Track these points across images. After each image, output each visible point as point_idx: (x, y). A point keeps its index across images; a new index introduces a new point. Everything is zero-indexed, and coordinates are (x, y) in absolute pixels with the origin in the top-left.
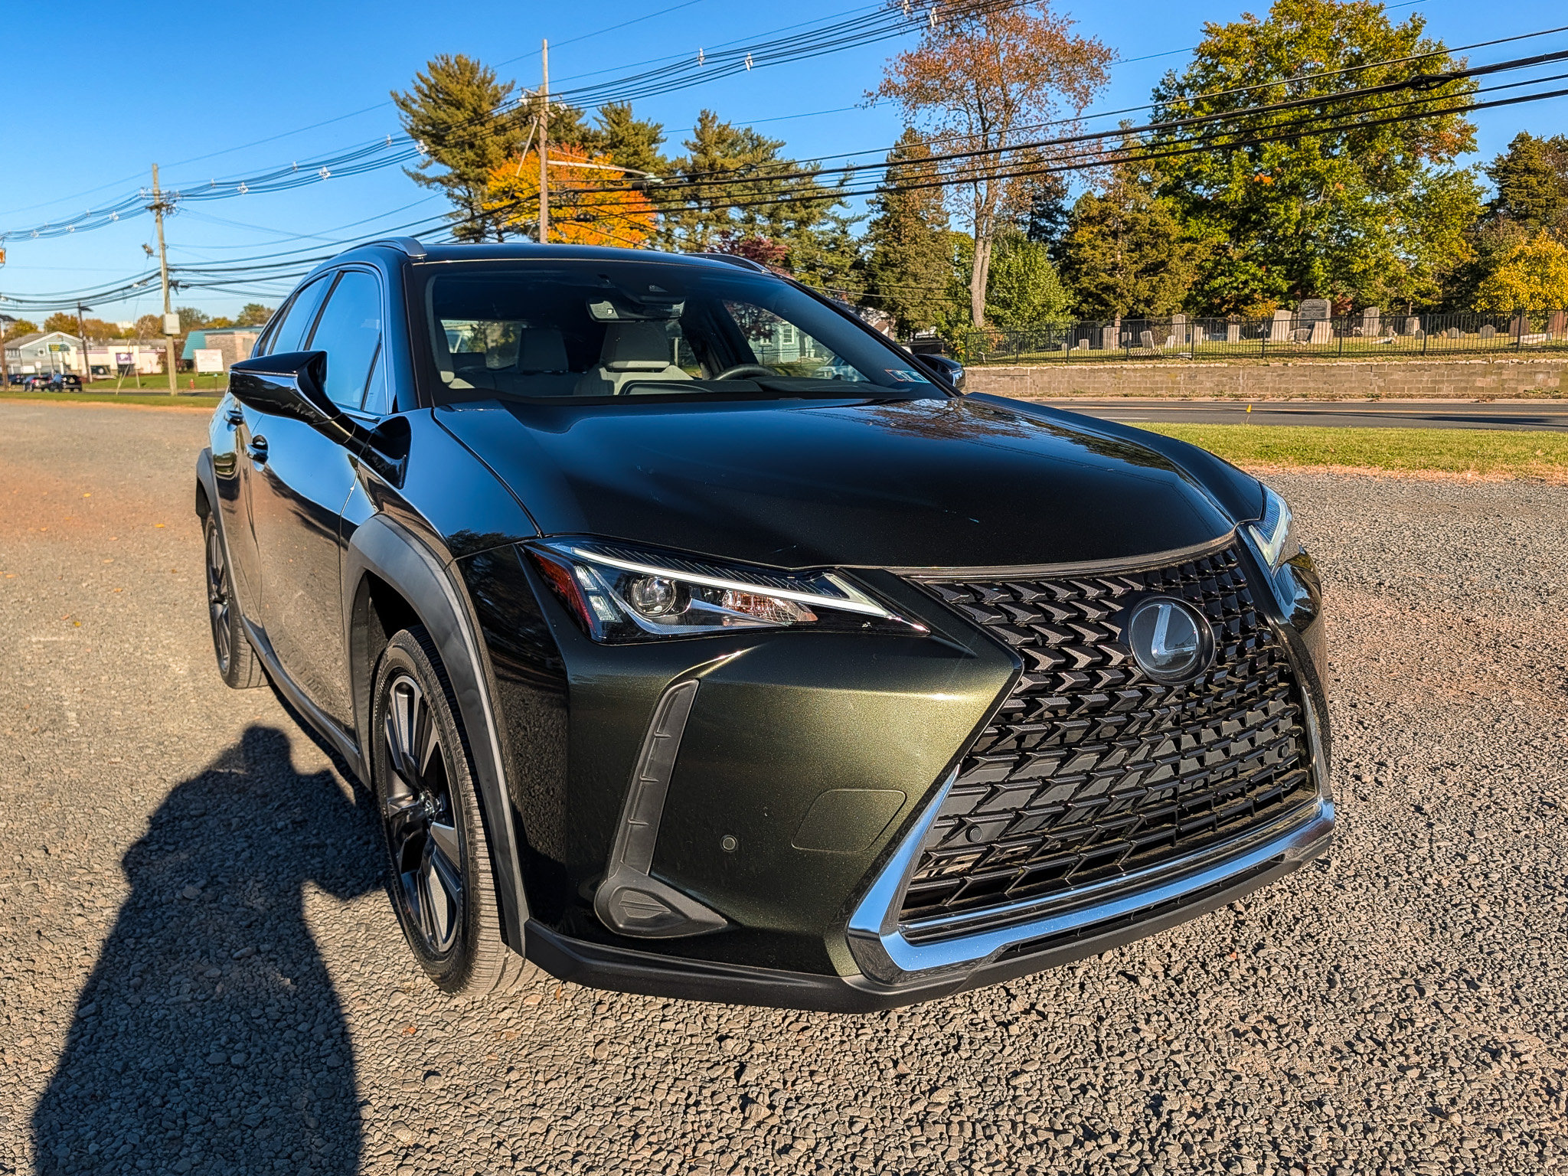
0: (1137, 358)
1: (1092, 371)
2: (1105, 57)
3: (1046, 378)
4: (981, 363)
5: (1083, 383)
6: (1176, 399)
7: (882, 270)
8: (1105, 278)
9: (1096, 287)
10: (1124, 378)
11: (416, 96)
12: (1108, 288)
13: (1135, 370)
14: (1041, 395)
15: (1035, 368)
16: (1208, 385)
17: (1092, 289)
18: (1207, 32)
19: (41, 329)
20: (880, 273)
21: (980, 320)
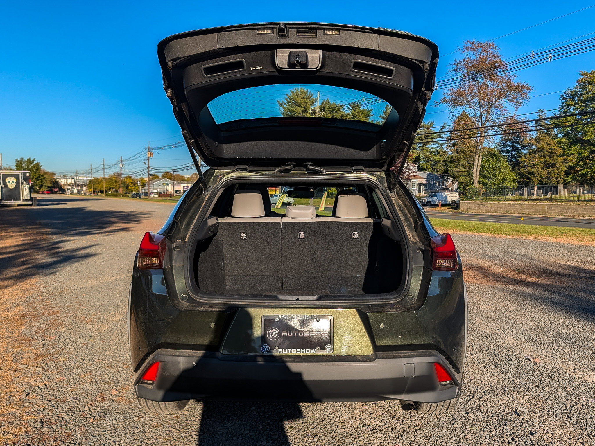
0: (531, 200)
1: (513, 204)
2: (528, 89)
3: (496, 206)
4: (473, 200)
5: (510, 209)
6: (542, 216)
7: (450, 163)
8: (530, 169)
9: (526, 172)
10: (525, 207)
11: (285, 102)
12: (530, 173)
13: (529, 205)
14: (493, 212)
15: (492, 202)
16: (556, 211)
17: (525, 173)
18: (582, 75)
19: (160, 177)
20: (449, 164)
21: (476, 184)
